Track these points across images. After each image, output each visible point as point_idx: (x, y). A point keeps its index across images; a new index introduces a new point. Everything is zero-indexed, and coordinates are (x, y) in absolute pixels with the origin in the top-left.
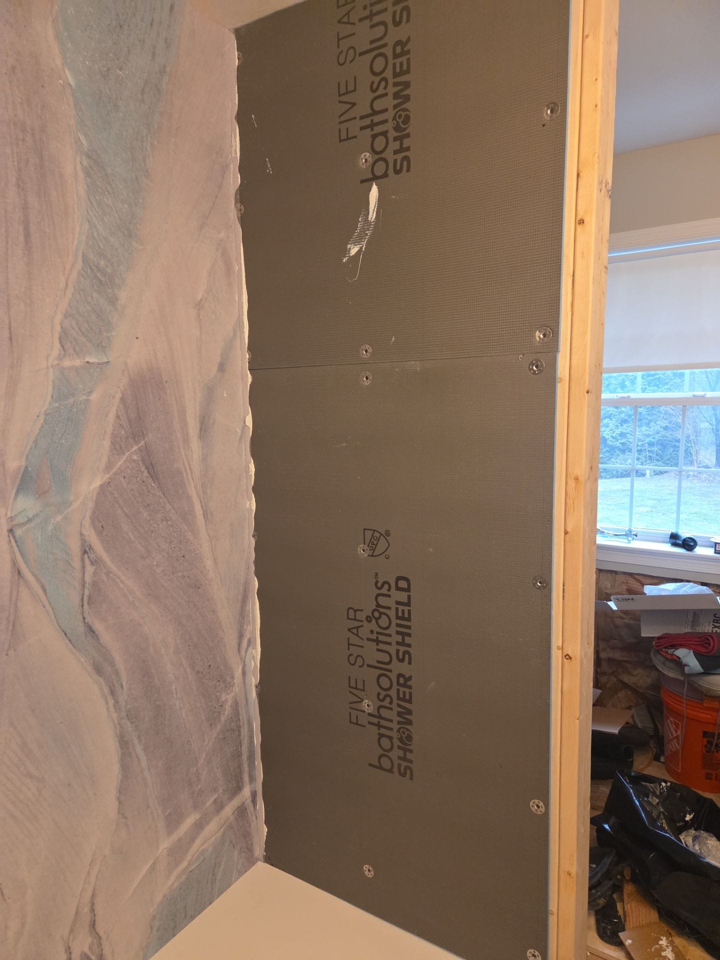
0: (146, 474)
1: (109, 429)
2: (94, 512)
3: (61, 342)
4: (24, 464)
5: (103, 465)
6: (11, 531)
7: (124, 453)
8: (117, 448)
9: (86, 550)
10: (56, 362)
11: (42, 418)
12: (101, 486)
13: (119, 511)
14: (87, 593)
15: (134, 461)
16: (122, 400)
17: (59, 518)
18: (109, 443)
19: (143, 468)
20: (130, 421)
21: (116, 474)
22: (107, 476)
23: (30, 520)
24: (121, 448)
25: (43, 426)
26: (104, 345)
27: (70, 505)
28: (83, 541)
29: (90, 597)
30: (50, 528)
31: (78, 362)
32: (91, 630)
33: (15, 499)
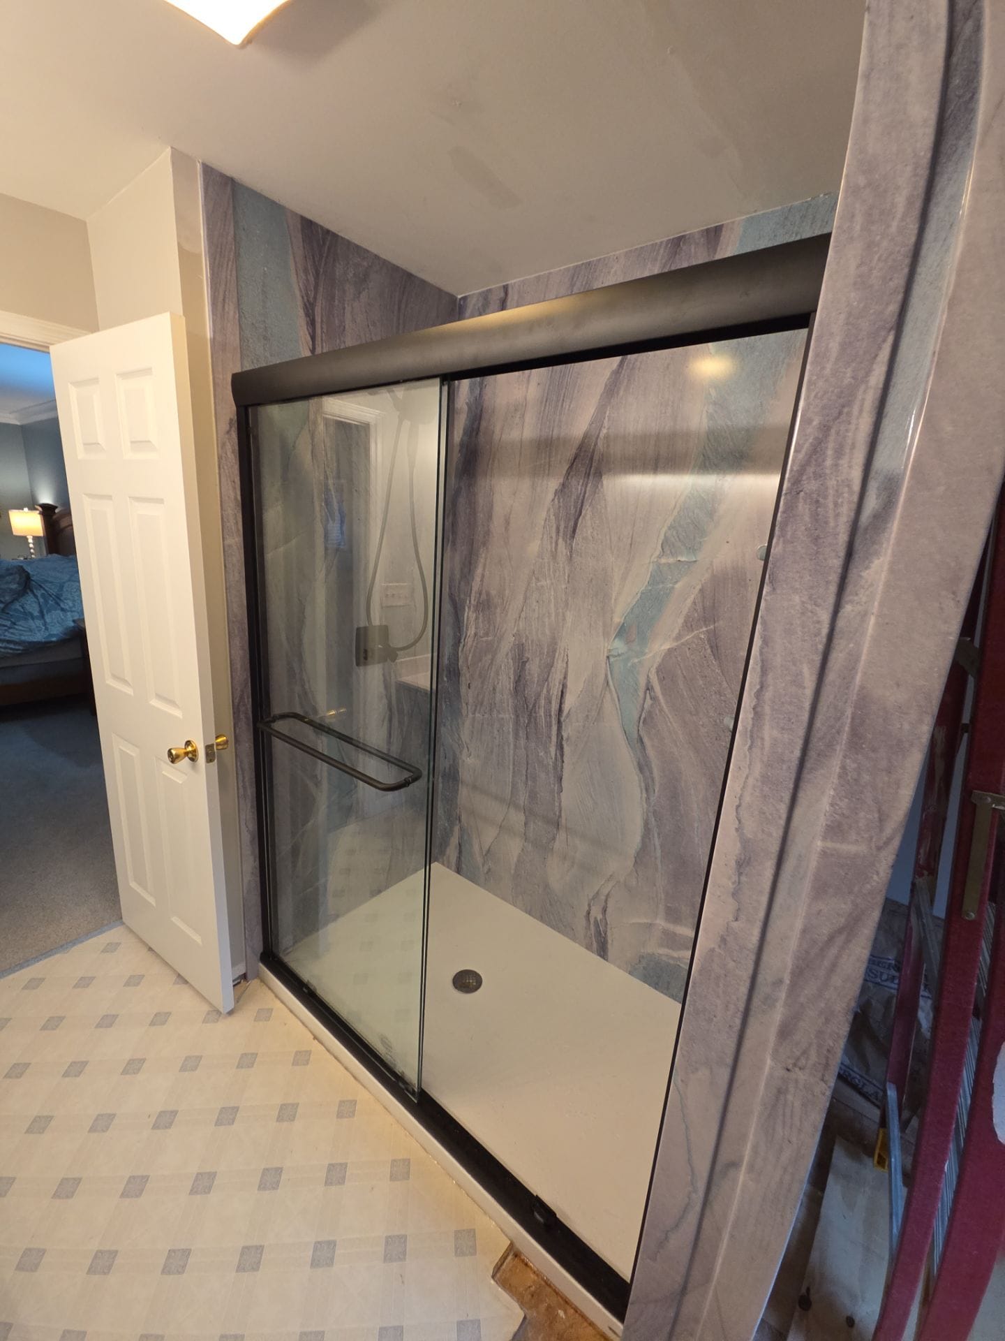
0: (709, 651)
1: (685, 611)
2: (660, 666)
3: (662, 546)
4: (622, 621)
5: (674, 635)
6: (608, 657)
7: (693, 631)
8: (689, 625)
9: (649, 688)
10: (656, 560)
11: (639, 595)
12: (669, 649)
13: (680, 672)
14: (643, 716)
15: (701, 639)
16: (701, 591)
17: (636, 660)
18: (683, 621)
19: (707, 647)
20: (704, 608)
21: (683, 644)
22: (676, 644)
23: (619, 655)
24: (691, 626)
25: (638, 600)
26: (695, 548)
27: (645, 655)
28: (648, 682)
29: (645, 719)
30: (629, 664)
31: (671, 560)
32: (641, 740)
33: (614, 639)
